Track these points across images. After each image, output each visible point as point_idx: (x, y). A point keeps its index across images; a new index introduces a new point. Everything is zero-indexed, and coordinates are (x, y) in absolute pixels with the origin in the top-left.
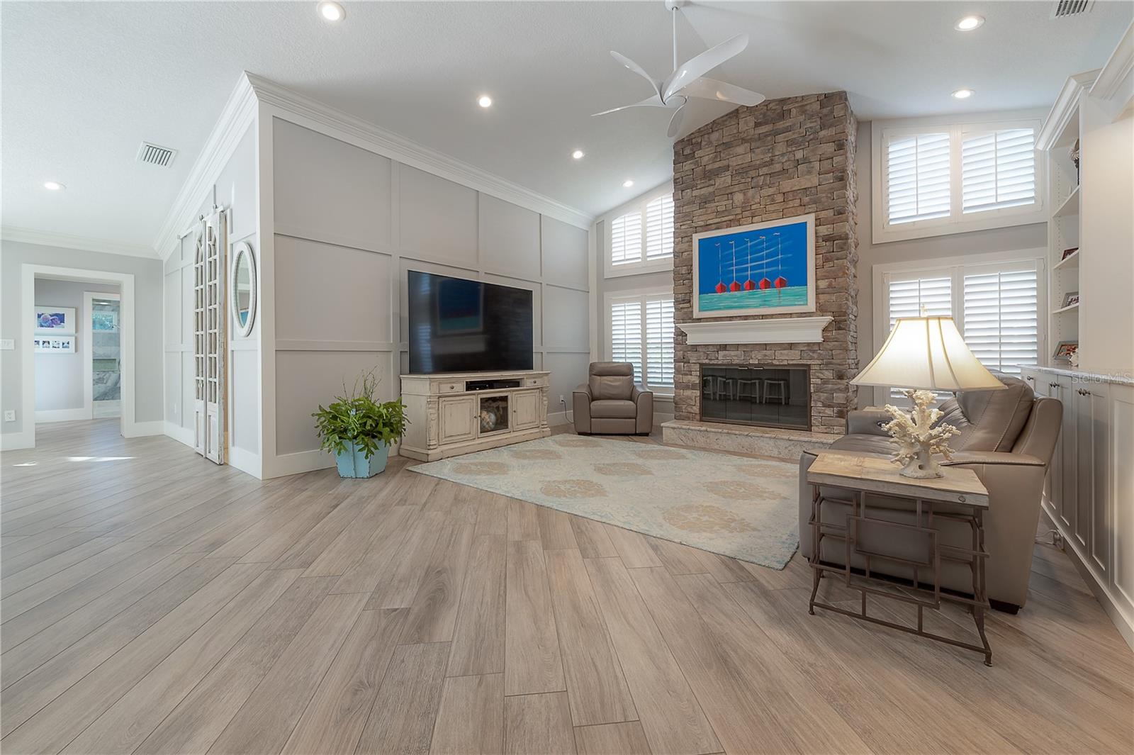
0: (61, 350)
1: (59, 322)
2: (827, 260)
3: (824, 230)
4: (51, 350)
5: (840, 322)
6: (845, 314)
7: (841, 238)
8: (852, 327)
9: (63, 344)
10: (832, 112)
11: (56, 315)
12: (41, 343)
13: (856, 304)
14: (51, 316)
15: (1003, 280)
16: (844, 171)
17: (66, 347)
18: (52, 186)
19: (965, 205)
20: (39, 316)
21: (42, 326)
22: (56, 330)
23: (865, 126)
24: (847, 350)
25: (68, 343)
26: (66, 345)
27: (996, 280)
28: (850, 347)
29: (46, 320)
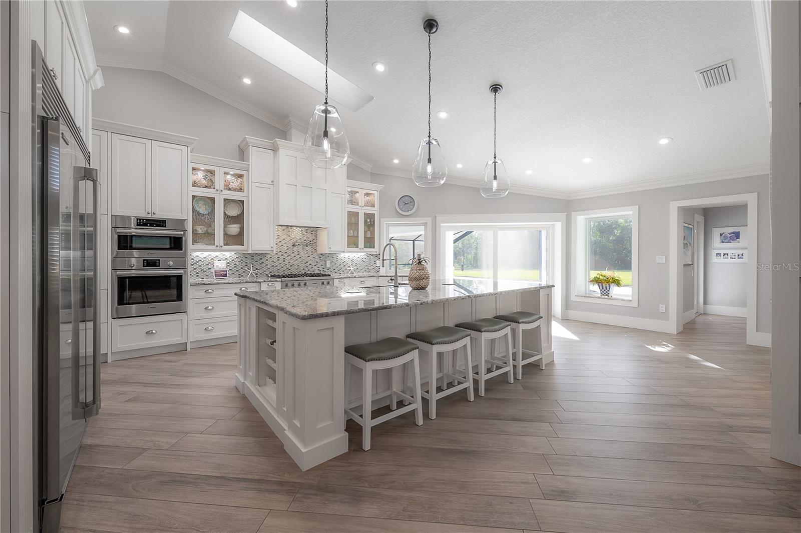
0: (737, 260)
1: (735, 238)
4: (729, 260)
9: (738, 255)
11: (733, 233)
12: (722, 255)
14: (730, 234)
17: (740, 258)
18: (664, 141)
20: (721, 235)
21: (723, 242)
22: (733, 244)
25: (742, 255)
26: (740, 256)
29: (726, 238)
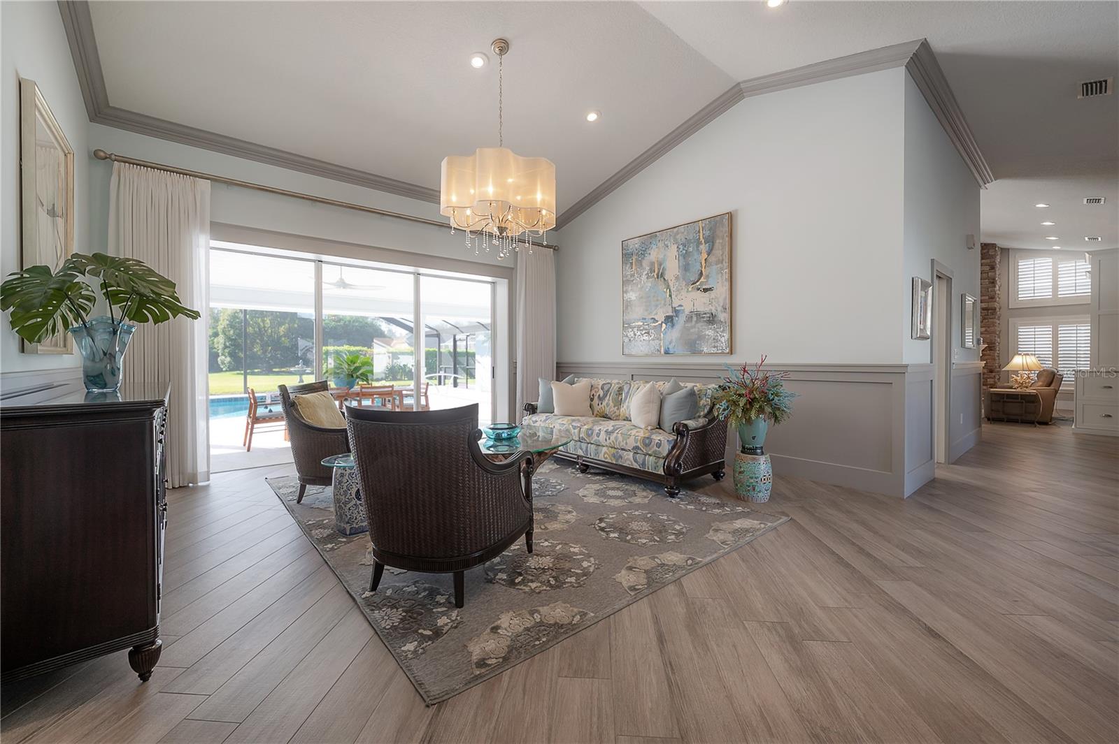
2: (985, 319)
3: (984, 305)
5: (991, 347)
6: (994, 343)
7: (992, 310)
8: (998, 349)
10: (988, 252)
13: (999, 337)
15: (1078, 328)
16: (994, 279)
19: (1059, 293)
23: (1005, 251)
24: (994, 359)
27: (1075, 328)
28: (997, 358)
